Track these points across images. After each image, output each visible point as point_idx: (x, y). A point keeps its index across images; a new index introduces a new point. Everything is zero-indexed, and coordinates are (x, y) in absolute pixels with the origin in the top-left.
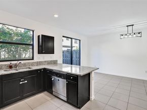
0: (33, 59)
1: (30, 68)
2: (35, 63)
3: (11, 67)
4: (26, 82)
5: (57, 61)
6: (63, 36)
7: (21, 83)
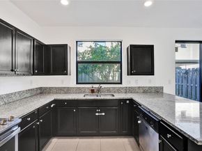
0: (121, 83)
1: (113, 96)
2: (123, 88)
3: (93, 91)
4: (103, 114)
5: (162, 88)
6: (177, 42)
7: (97, 114)
